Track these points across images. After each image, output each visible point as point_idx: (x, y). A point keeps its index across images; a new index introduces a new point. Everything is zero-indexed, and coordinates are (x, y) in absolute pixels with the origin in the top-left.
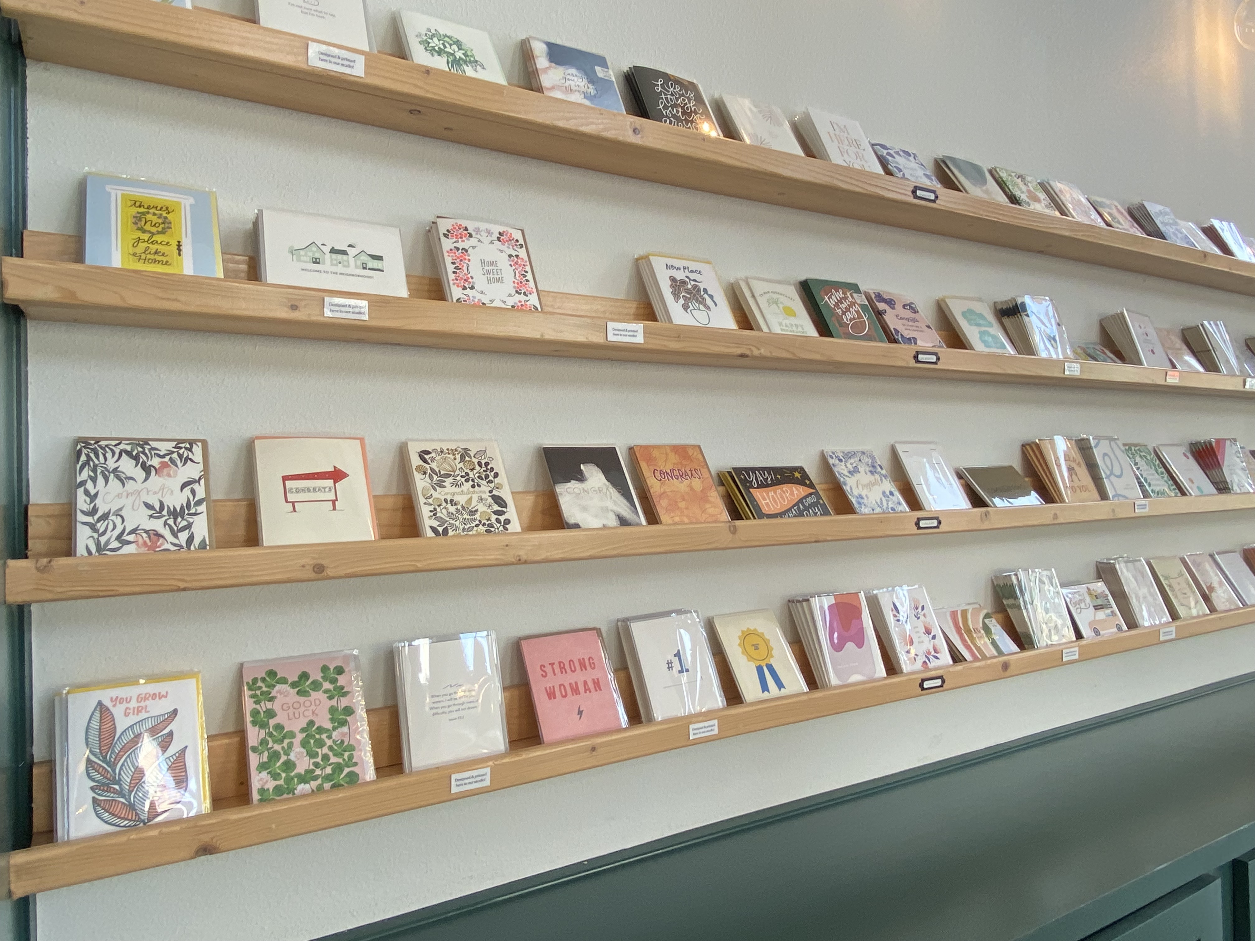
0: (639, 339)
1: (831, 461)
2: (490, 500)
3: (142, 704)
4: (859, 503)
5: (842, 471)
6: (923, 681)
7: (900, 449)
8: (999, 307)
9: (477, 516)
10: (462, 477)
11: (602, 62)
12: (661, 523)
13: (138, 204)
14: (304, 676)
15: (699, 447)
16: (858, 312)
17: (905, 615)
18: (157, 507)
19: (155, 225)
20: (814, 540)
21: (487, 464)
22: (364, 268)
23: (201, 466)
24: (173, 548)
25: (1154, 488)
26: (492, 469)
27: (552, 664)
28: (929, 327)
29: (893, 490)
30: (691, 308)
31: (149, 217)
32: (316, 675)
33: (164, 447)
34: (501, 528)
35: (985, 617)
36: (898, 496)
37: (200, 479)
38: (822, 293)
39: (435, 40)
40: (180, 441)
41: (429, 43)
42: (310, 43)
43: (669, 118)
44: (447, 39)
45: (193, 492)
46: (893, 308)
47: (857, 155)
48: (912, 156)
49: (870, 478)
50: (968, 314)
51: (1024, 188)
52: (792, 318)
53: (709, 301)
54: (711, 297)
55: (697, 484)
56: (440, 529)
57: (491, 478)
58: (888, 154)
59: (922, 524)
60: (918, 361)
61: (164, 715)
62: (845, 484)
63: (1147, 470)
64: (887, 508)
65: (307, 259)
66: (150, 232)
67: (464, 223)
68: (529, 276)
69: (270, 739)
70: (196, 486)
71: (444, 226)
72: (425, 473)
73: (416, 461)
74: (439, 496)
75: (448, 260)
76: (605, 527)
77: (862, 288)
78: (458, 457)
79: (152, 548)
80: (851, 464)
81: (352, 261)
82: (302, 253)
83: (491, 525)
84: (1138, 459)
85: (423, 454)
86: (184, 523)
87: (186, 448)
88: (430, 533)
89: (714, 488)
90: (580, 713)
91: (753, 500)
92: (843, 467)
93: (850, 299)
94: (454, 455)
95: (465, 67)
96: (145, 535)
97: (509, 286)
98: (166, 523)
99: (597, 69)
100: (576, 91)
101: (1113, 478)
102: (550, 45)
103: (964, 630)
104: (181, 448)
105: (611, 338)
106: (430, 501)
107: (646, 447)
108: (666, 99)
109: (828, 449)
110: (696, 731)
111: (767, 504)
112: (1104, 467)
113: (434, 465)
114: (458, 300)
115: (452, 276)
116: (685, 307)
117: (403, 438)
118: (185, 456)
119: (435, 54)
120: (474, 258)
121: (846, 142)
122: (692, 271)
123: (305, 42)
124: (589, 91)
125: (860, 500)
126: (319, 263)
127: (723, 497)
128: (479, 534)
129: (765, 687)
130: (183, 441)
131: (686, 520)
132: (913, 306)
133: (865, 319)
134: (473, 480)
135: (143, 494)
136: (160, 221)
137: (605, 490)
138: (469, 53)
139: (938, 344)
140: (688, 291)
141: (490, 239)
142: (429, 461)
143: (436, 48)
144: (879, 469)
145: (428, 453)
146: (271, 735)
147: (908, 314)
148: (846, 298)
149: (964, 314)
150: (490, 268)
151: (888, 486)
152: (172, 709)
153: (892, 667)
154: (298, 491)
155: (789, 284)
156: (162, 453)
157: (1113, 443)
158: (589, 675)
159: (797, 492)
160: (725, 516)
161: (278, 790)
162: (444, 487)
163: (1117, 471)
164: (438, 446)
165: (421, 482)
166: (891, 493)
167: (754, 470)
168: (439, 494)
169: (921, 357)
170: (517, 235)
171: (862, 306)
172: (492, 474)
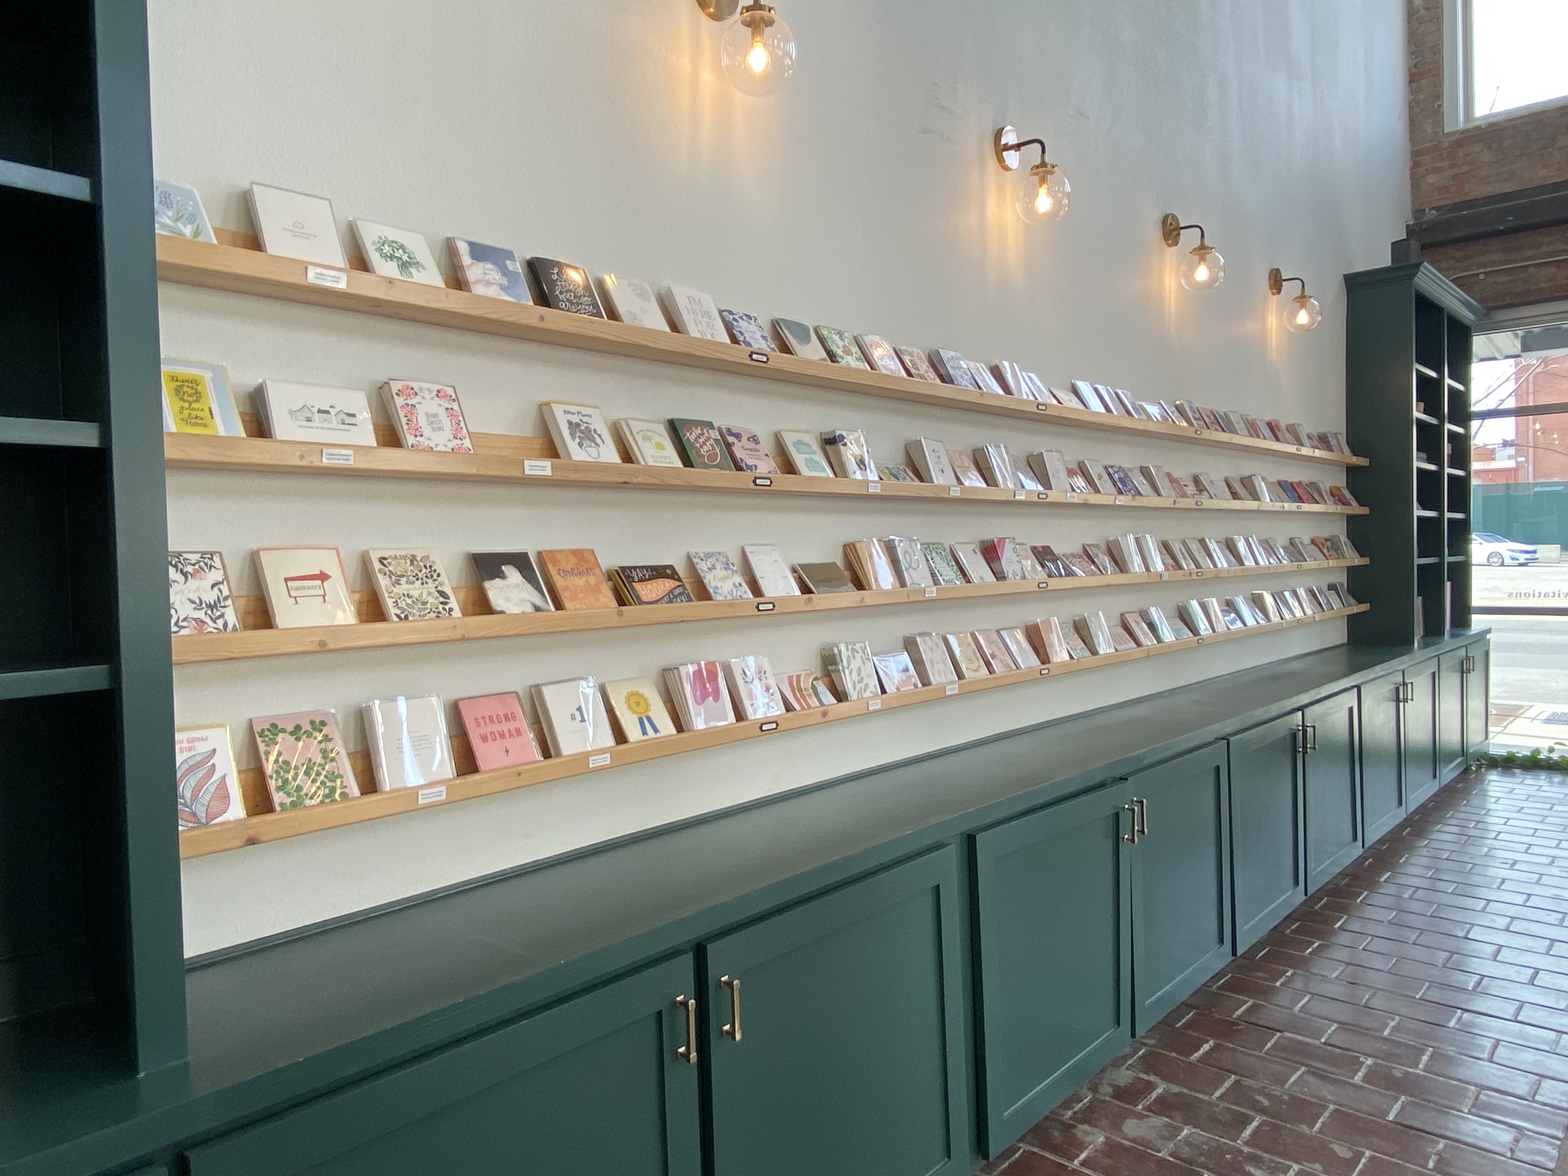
0: (548, 472)
1: (695, 560)
2: (437, 594)
3: (191, 745)
4: (715, 593)
5: (702, 568)
6: (762, 724)
7: (748, 550)
8: (823, 437)
9: (429, 606)
10: (413, 576)
11: (510, 255)
12: (566, 609)
13: (175, 379)
14: (298, 727)
15: (592, 551)
16: (712, 445)
17: (751, 678)
18: (198, 602)
19: (190, 396)
20: (681, 620)
21: (430, 567)
22: (343, 424)
23: (222, 572)
24: (215, 631)
25: (944, 577)
26: (435, 571)
27: (483, 718)
28: (767, 455)
29: (741, 582)
30: (585, 445)
31: (185, 389)
32: (306, 726)
33: (194, 558)
34: (447, 615)
35: (814, 680)
36: (745, 587)
37: (223, 581)
38: (685, 430)
39: (386, 246)
40: (203, 553)
41: (382, 250)
42: (309, 267)
43: (564, 302)
44: (394, 245)
45: (220, 591)
46: (740, 441)
47: (708, 325)
48: (753, 319)
49: (724, 573)
50: (798, 444)
51: (841, 343)
52: (662, 451)
53: (598, 440)
54: (600, 436)
55: (592, 580)
56: (403, 616)
57: (435, 577)
58: (734, 319)
59: (761, 607)
60: (756, 485)
61: (207, 752)
62: (705, 578)
63: (941, 563)
64: (737, 596)
65: (303, 418)
66: (188, 401)
67: (411, 384)
68: (462, 425)
69: (281, 771)
70: (221, 586)
71: (395, 387)
72: (385, 574)
73: (377, 566)
74: (399, 592)
75: (402, 414)
76: (524, 613)
77: (716, 425)
78: (408, 562)
79: (201, 631)
80: (710, 562)
81: (333, 417)
82: (298, 413)
83: (439, 613)
84: (934, 555)
85: (382, 560)
86: (218, 613)
87: (209, 558)
88: (395, 619)
89: (605, 582)
90: (507, 751)
91: (635, 591)
92: (704, 565)
93: (706, 434)
94: (405, 560)
95: (411, 269)
96: (193, 622)
97: (448, 433)
98: (206, 613)
99: (508, 262)
100: (494, 283)
101: (911, 570)
102: (471, 244)
103: (797, 689)
104: (205, 558)
105: (527, 472)
106: (392, 595)
107: (551, 552)
108: (561, 285)
109: (692, 551)
110: (594, 762)
111: (645, 594)
112: (904, 561)
113: (391, 568)
114: (412, 446)
115: (405, 427)
116: (580, 445)
117: (364, 548)
118: (209, 563)
119: (389, 259)
120: (421, 411)
121: (700, 315)
122: (584, 416)
123: (305, 267)
124: (503, 282)
125: (716, 589)
126: (311, 421)
127: (612, 589)
128: (430, 619)
129: (644, 732)
130: (206, 553)
131: (585, 607)
132: (756, 438)
133: (718, 451)
134: (422, 579)
135: (186, 592)
136: (193, 391)
137: (522, 585)
138: (412, 256)
139: (773, 469)
140: (581, 431)
141: (431, 396)
142: (387, 565)
143: (388, 254)
144: (731, 566)
145: (385, 559)
146: (281, 768)
147: (751, 445)
148: (703, 434)
149: (794, 444)
150: (433, 419)
151: (738, 579)
152: (212, 748)
153: (740, 715)
154: (297, 589)
155: (660, 423)
156: (193, 562)
157: (912, 543)
158: (512, 725)
159: (668, 584)
160: (614, 604)
161: (294, 805)
162: (401, 584)
163: (914, 565)
164: (392, 553)
165: (383, 582)
166: (740, 585)
167: (635, 568)
168: (397, 590)
169: (758, 481)
170: (450, 391)
171: (715, 440)
172: (436, 574)
